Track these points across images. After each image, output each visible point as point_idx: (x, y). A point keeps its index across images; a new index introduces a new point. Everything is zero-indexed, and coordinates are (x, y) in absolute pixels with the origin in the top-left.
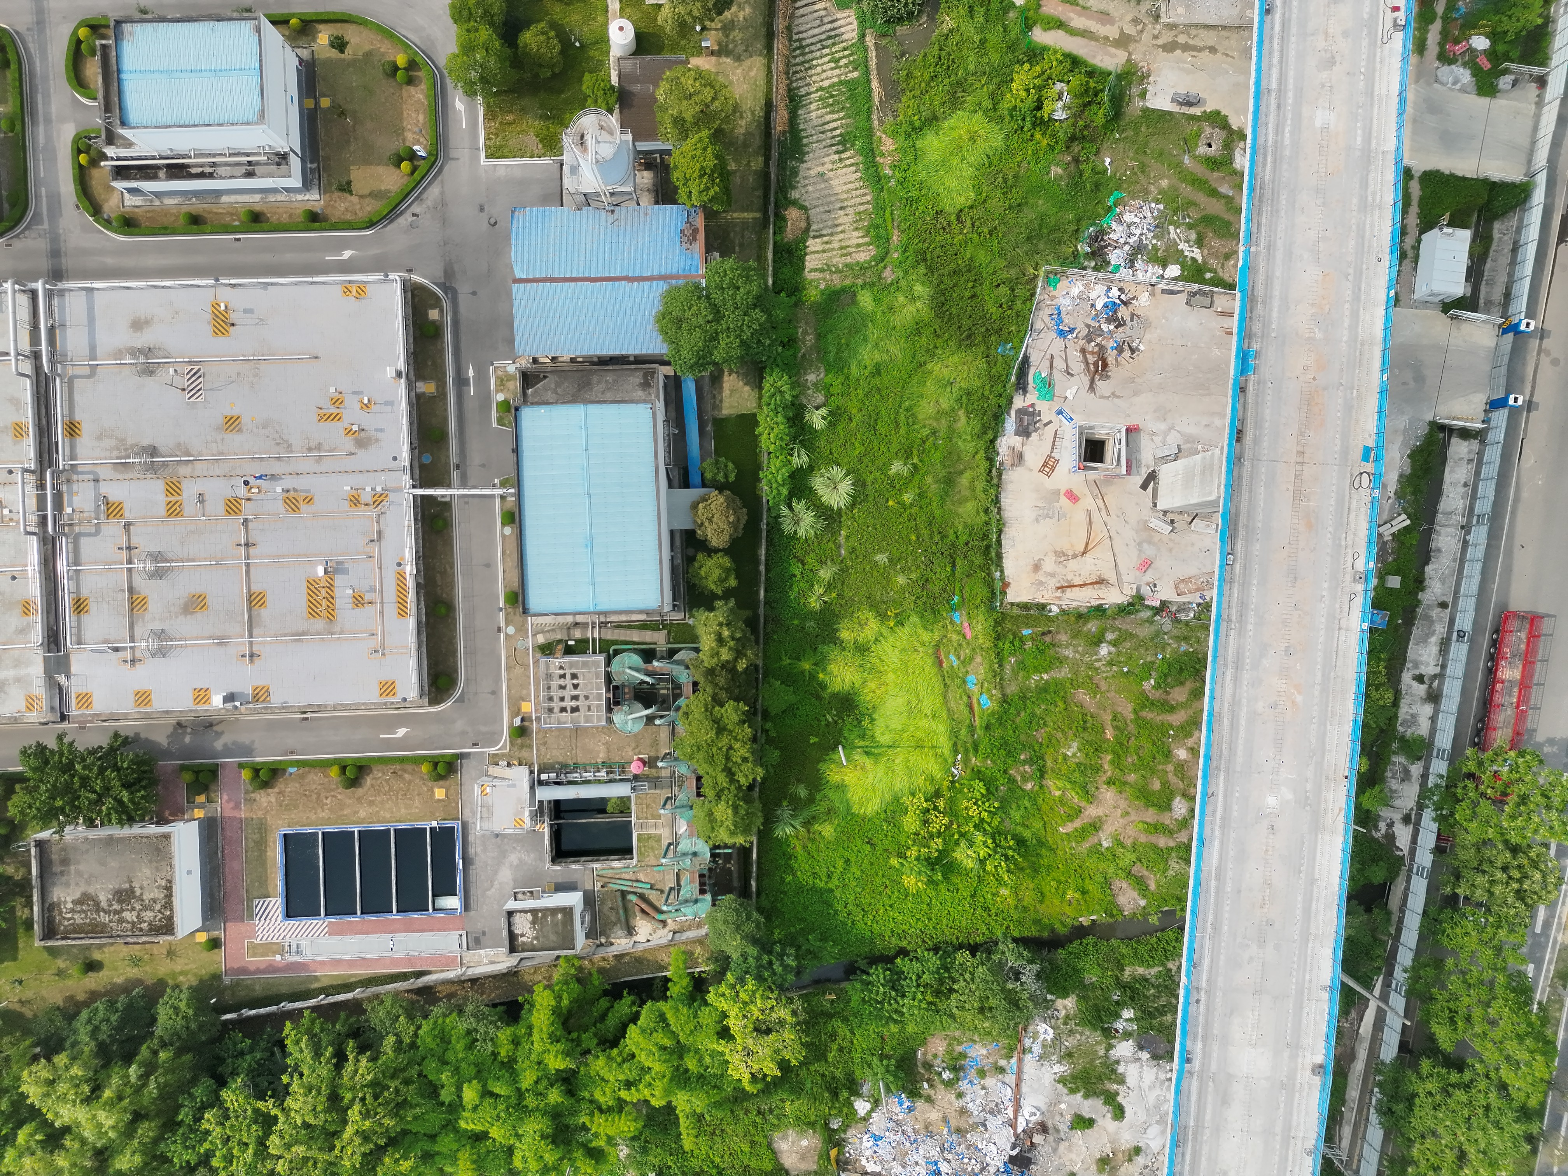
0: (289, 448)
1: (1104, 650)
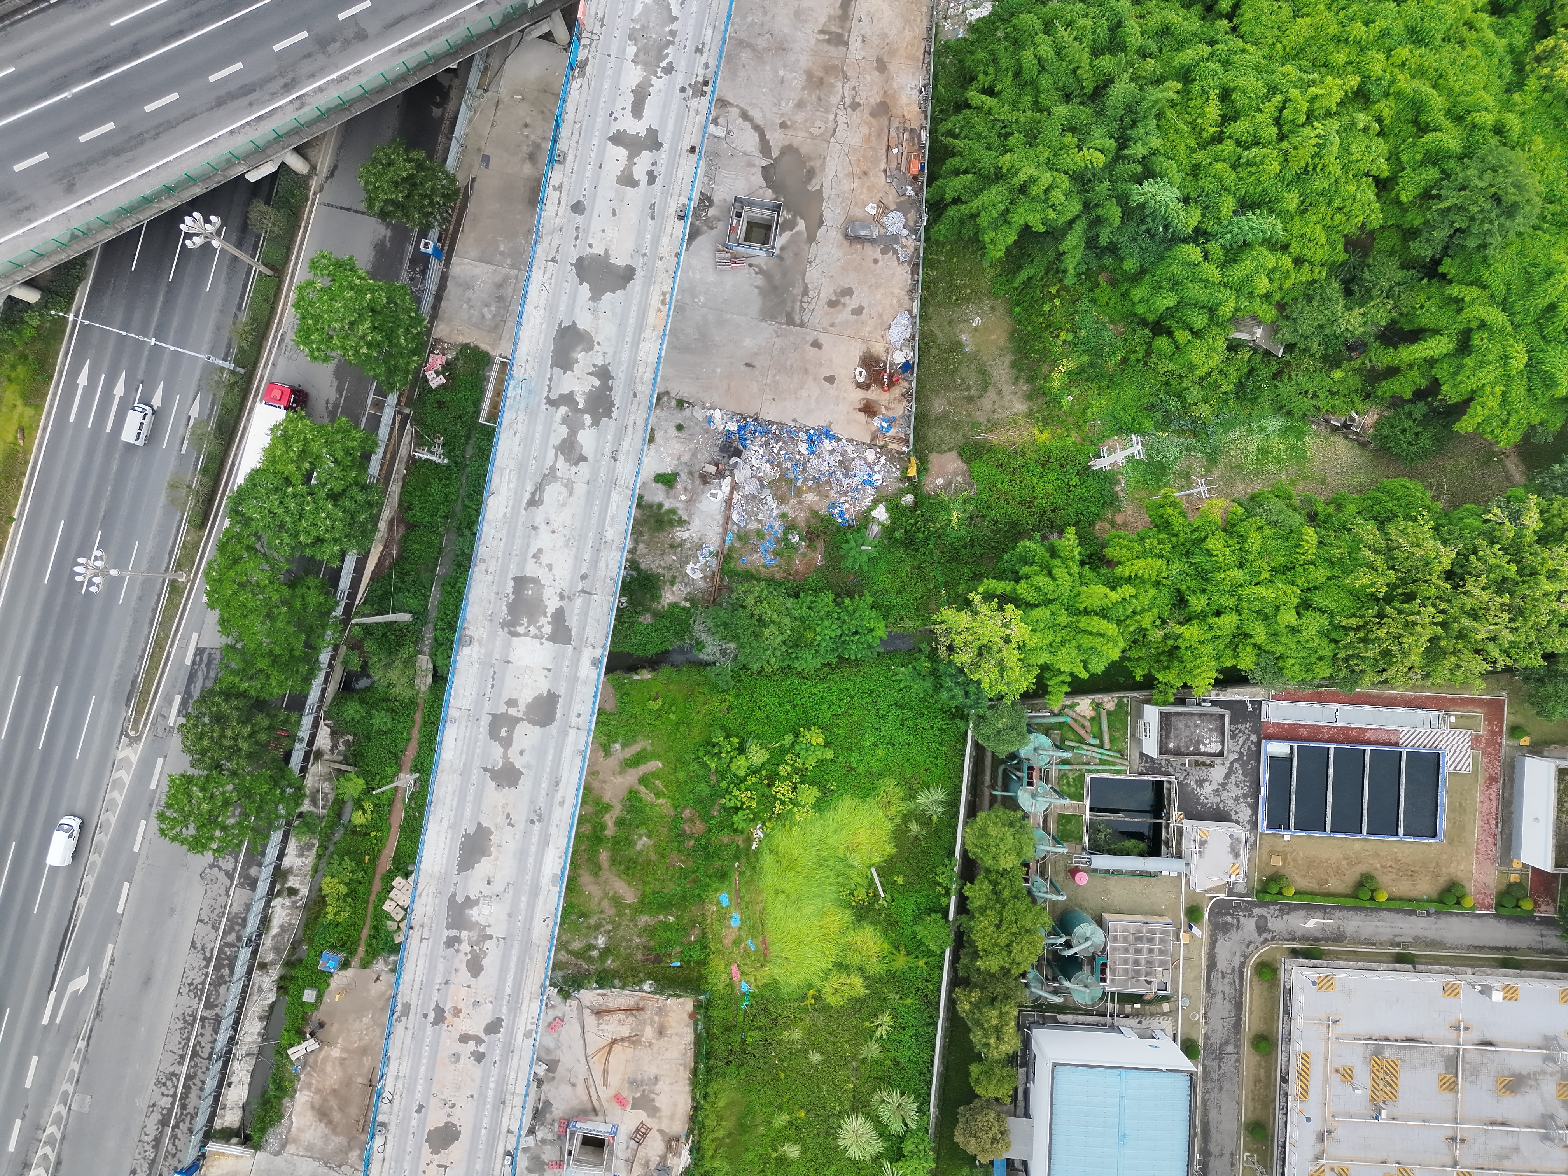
1: (601, 941)
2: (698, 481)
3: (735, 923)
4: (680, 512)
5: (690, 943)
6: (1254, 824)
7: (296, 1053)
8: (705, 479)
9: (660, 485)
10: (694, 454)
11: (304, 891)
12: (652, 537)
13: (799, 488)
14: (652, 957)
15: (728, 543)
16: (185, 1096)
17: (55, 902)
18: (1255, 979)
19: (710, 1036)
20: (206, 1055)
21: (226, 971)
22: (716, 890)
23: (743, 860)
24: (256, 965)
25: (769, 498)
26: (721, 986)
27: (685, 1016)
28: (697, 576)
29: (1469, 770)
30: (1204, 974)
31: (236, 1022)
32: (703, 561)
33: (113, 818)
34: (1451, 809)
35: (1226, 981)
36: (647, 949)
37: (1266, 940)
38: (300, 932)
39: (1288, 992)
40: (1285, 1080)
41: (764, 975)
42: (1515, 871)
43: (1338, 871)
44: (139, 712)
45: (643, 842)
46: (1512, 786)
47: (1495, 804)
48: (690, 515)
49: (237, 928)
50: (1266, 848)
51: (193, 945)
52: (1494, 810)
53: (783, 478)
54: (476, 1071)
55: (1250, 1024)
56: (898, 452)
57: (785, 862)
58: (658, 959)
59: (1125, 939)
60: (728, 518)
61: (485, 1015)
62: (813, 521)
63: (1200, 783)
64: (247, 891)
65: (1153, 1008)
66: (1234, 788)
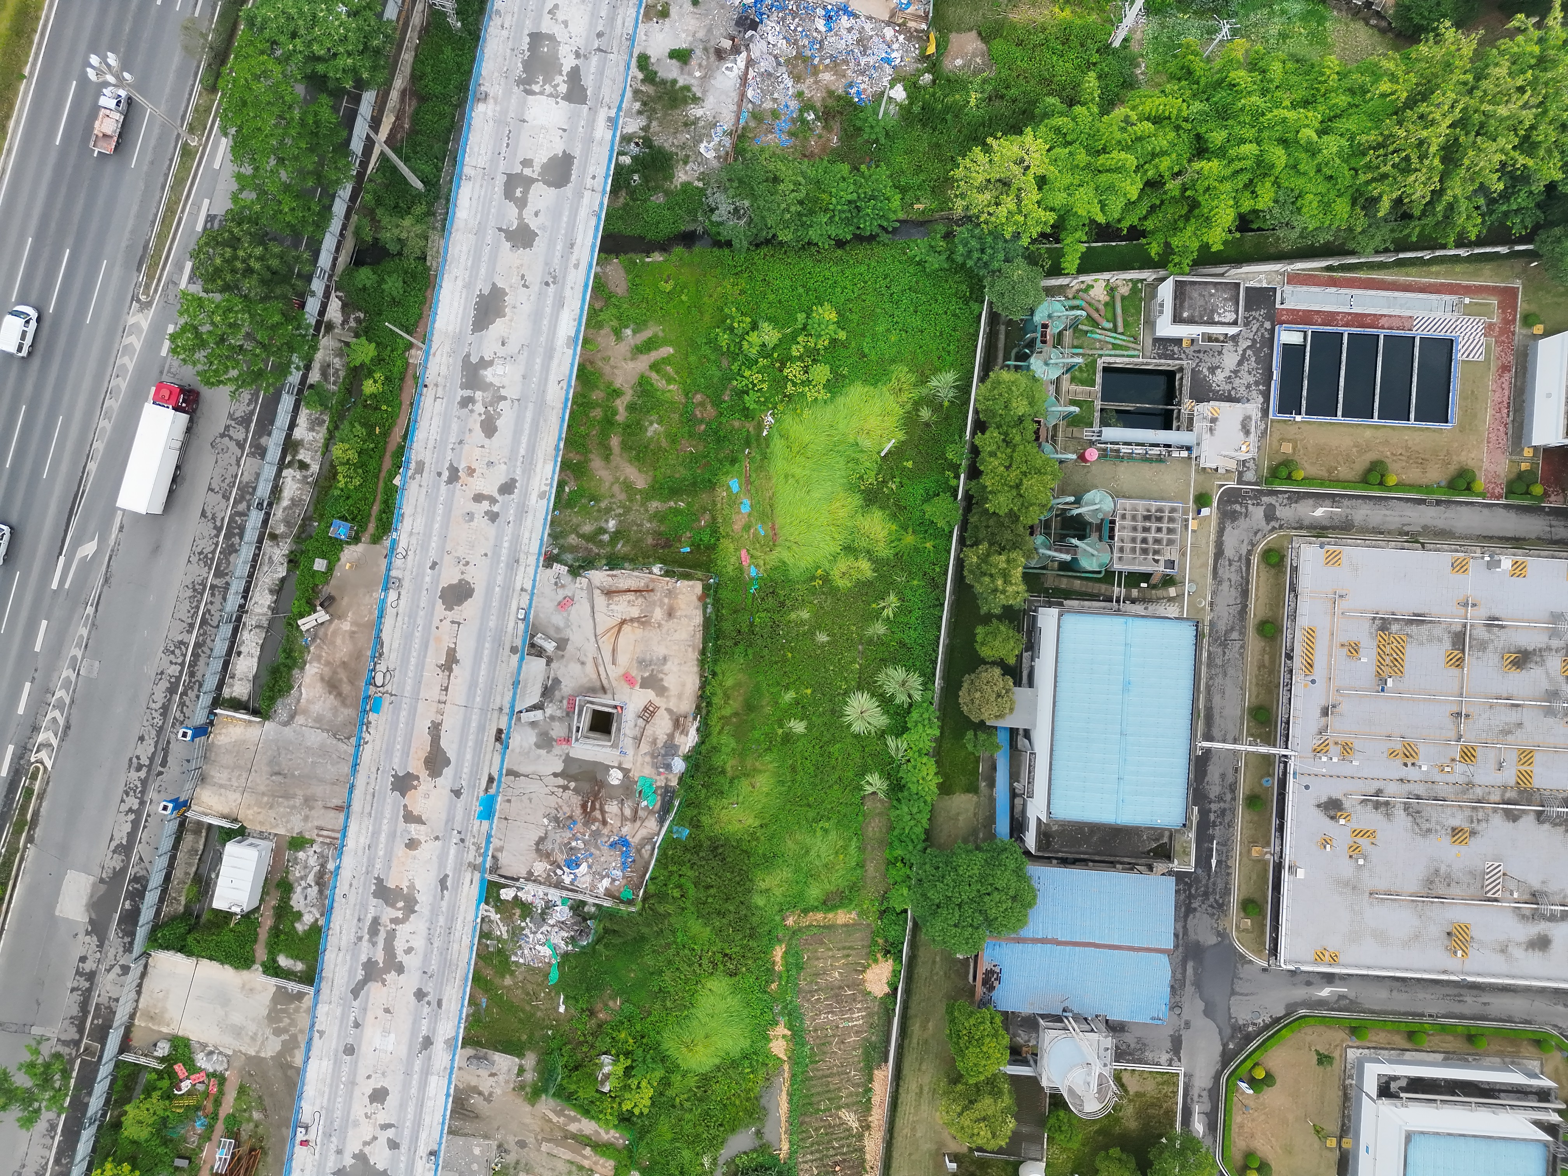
0: (1407, 807)
1: (612, 525)
2: (713, 58)
3: (745, 509)
4: (694, 89)
5: (700, 528)
6: (1265, 412)
7: (306, 623)
8: (720, 54)
9: (674, 61)
10: (710, 31)
11: (315, 468)
12: (665, 115)
13: (815, 67)
14: (662, 542)
15: (742, 122)
16: (193, 664)
17: (64, 467)
18: (1262, 566)
19: (719, 618)
20: (215, 624)
21: (236, 540)
22: (727, 473)
23: (754, 445)
24: (266, 534)
25: (785, 76)
26: (730, 569)
27: (695, 598)
28: (710, 155)
29: (1482, 358)
30: (1211, 561)
31: (247, 591)
32: (717, 139)
33: (123, 384)
34: (1464, 398)
35: (1233, 569)
36: (657, 534)
37: (1274, 528)
38: (311, 509)
39: (1295, 569)
40: (1289, 657)
41: (773, 558)
42: (1525, 460)
43: (1348, 459)
44: (150, 277)
45: (654, 429)
46: (1524, 374)
47: (1507, 393)
48: (705, 92)
49: (248, 497)
50: (1277, 436)
51: (203, 514)
52: (1506, 399)
53: (800, 56)
54: (490, 530)
55: (1256, 609)
56: (916, 30)
57: (795, 449)
58: (668, 545)
59: (1134, 518)
60: (743, 95)
61: (499, 476)
62: (830, 102)
63: (1213, 370)
64: (257, 461)
65: (1160, 593)
66: (1246, 375)
